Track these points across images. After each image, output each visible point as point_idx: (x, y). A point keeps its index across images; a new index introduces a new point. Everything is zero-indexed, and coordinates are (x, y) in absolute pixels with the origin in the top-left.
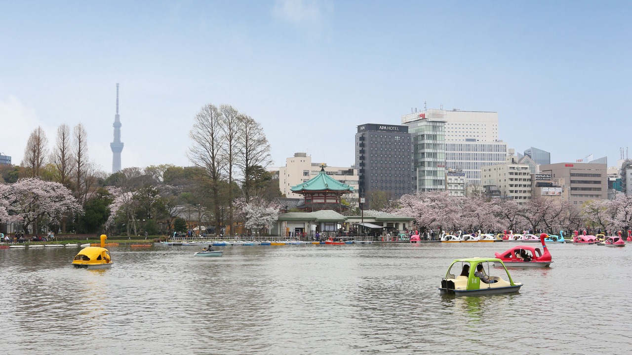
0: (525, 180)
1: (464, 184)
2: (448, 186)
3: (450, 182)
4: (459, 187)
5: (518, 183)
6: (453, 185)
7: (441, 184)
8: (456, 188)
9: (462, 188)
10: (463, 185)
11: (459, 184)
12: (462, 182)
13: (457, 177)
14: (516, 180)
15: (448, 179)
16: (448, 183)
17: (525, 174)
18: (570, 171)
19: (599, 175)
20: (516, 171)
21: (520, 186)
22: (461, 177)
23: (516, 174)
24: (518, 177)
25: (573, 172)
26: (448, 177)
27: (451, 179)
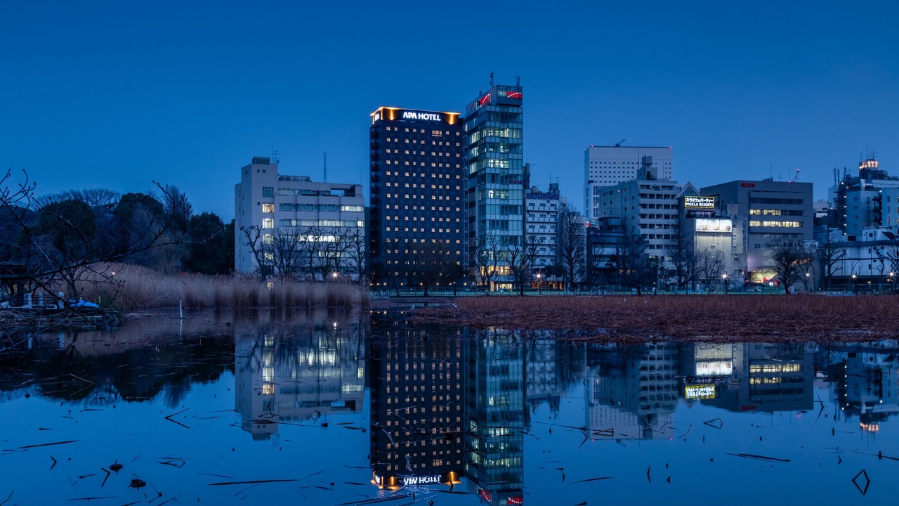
0: (667, 206)
1: (557, 212)
2: (527, 215)
3: (530, 208)
4: (548, 218)
5: (655, 211)
6: (537, 215)
7: (517, 213)
8: (541, 220)
9: (553, 220)
10: (555, 214)
11: (548, 212)
12: (552, 209)
13: (544, 202)
14: (652, 206)
15: (527, 204)
16: (528, 211)
17: (667, 196)
18: (749, 194)
19: (799, 202)
20: (652, 191)
21: (659, 216)
22: (552, 202)
23: (652, 196)
24: (655, 201)
25: (754, 195)
26: (528, 201)
27: (533, 205)
